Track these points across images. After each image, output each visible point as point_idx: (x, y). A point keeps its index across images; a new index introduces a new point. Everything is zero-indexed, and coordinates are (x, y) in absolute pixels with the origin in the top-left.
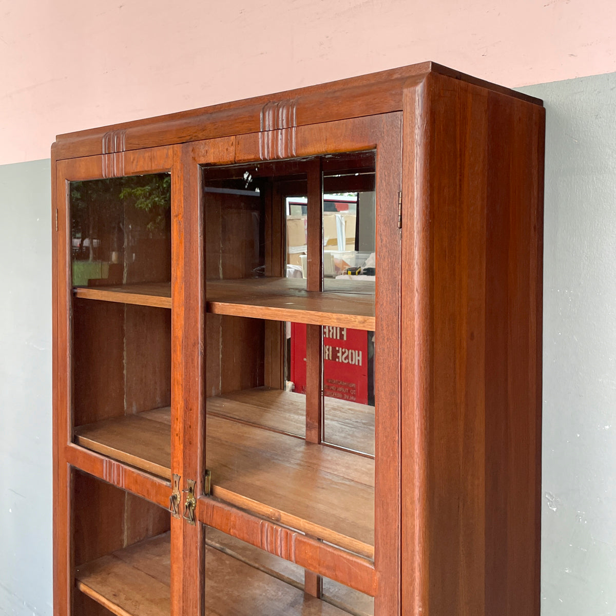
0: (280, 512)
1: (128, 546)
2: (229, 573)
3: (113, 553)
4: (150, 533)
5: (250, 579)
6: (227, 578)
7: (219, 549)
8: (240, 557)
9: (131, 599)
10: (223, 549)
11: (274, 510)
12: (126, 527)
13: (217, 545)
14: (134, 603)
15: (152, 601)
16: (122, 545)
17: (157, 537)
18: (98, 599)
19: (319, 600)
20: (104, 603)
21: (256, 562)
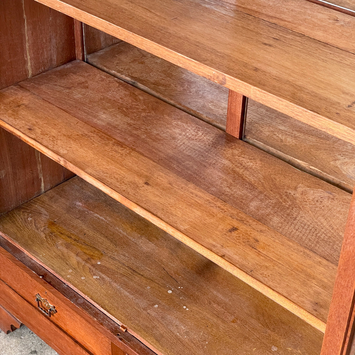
0: (225, 76)
1: (33, 76)
2: (144, 110)
3: (19, 83)
4: (55, 63)
5: (167, 117)
6: (143, 114)
7: (131, 83)
8: (154, 92)
9: (47, 134)
10: (134, 83)
11: (217, 73)
12: (29, 57)
13: (128, 79)
14: (51, 139)
15: (69, 137)
16: (27, 75)
17: (62, 67)
18: (13, 132)
19: (241, 141)
20: (20, 136)
21: (171, 99)
